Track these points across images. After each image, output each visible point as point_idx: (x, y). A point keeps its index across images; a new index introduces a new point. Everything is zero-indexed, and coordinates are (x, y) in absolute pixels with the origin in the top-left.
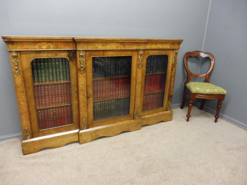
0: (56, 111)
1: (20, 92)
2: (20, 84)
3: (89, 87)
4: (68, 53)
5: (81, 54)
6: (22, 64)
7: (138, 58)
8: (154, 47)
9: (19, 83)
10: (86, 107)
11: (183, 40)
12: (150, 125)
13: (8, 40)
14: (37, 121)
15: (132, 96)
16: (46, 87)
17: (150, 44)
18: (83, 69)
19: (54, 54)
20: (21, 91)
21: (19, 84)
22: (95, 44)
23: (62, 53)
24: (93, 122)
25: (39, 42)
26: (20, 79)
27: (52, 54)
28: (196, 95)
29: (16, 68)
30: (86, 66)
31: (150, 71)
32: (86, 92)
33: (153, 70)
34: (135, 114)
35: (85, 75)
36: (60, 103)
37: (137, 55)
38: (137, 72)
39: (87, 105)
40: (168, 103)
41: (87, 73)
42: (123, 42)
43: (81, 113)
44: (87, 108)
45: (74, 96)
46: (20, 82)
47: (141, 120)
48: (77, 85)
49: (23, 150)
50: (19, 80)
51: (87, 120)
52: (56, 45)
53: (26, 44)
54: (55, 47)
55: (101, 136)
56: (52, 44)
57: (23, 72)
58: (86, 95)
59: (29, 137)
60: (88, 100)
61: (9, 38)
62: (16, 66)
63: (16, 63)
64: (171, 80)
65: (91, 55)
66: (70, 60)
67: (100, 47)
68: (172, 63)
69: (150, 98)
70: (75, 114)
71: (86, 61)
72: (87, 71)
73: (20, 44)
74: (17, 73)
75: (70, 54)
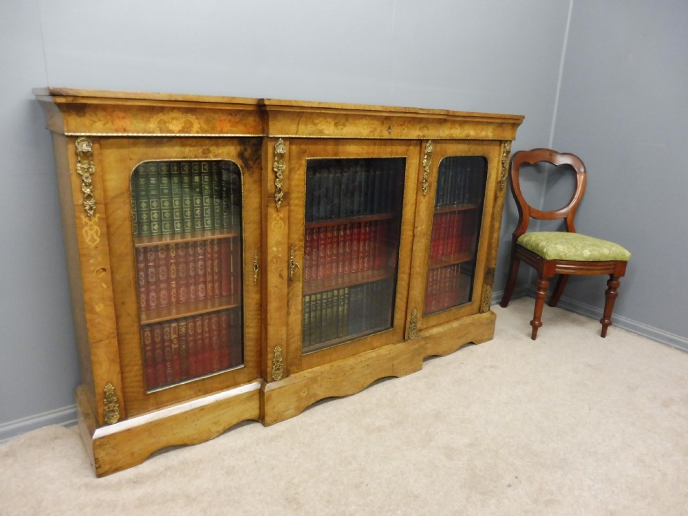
0: (187, 329)
1: (93, 271)
2: (96, 243)
3: (295, 251)
4: (240, 145)
5: (280, 150)
6: (104, 181)
7: (420, 163)
8: (458, 132)
9: (93, 240)
10: (284, 312)
11: (523, 117)
12: (441, 356)
13: (70, 100)
14: (140, 362)
15: (403, 273)
16: (162, 253)
17: (448, 125)
18: (282, 194)
19: (200, 151)
20: (97, 269)
21: (92, 245)
22: (316, 121)
23: (224, 146)
24: (301, 356)
25: (162, 109)
26: (96, 228)
27: (196, 149)
28: (557, 265)
29: (88, 191)
30: (290, 185)
32: (286, 264)
33: (445, 198)
34: (407, 326)
35: (287, 214)
36: (201, 305)
37: (418, 156)
38: (416, 204)
39: (288, 306)
40: (484, 290)
41: (292, 208)
42: (387, 117)
43: (271, 330)
44: (288, 313)
45: (251, 279)
46: (96, 238)
47: (423, 343)
48: (259, 245)
49: (96, 460)
50: (95, 230)
51: (285, 351)
52: (208, 121)
53: (121, 114)
54: (205, 127)
55: (322, 396)
56: (197, 118)
57: (106, 205)
58: (285, 274)
59: (117, 415)
60: (291, 288)
61: (72, 93)
62: (86, 185)
63: (87, 175)
64: (492, 227)
65: (304, 152)
66: (245, 169)
67: (329, 130)
68: (497, 178)
69: (435, 278)
70: (251, 335)
71: (290, 171)
72: (292, 202)
73: (104, 113)
74: (87, 208)
75: (246, 150)
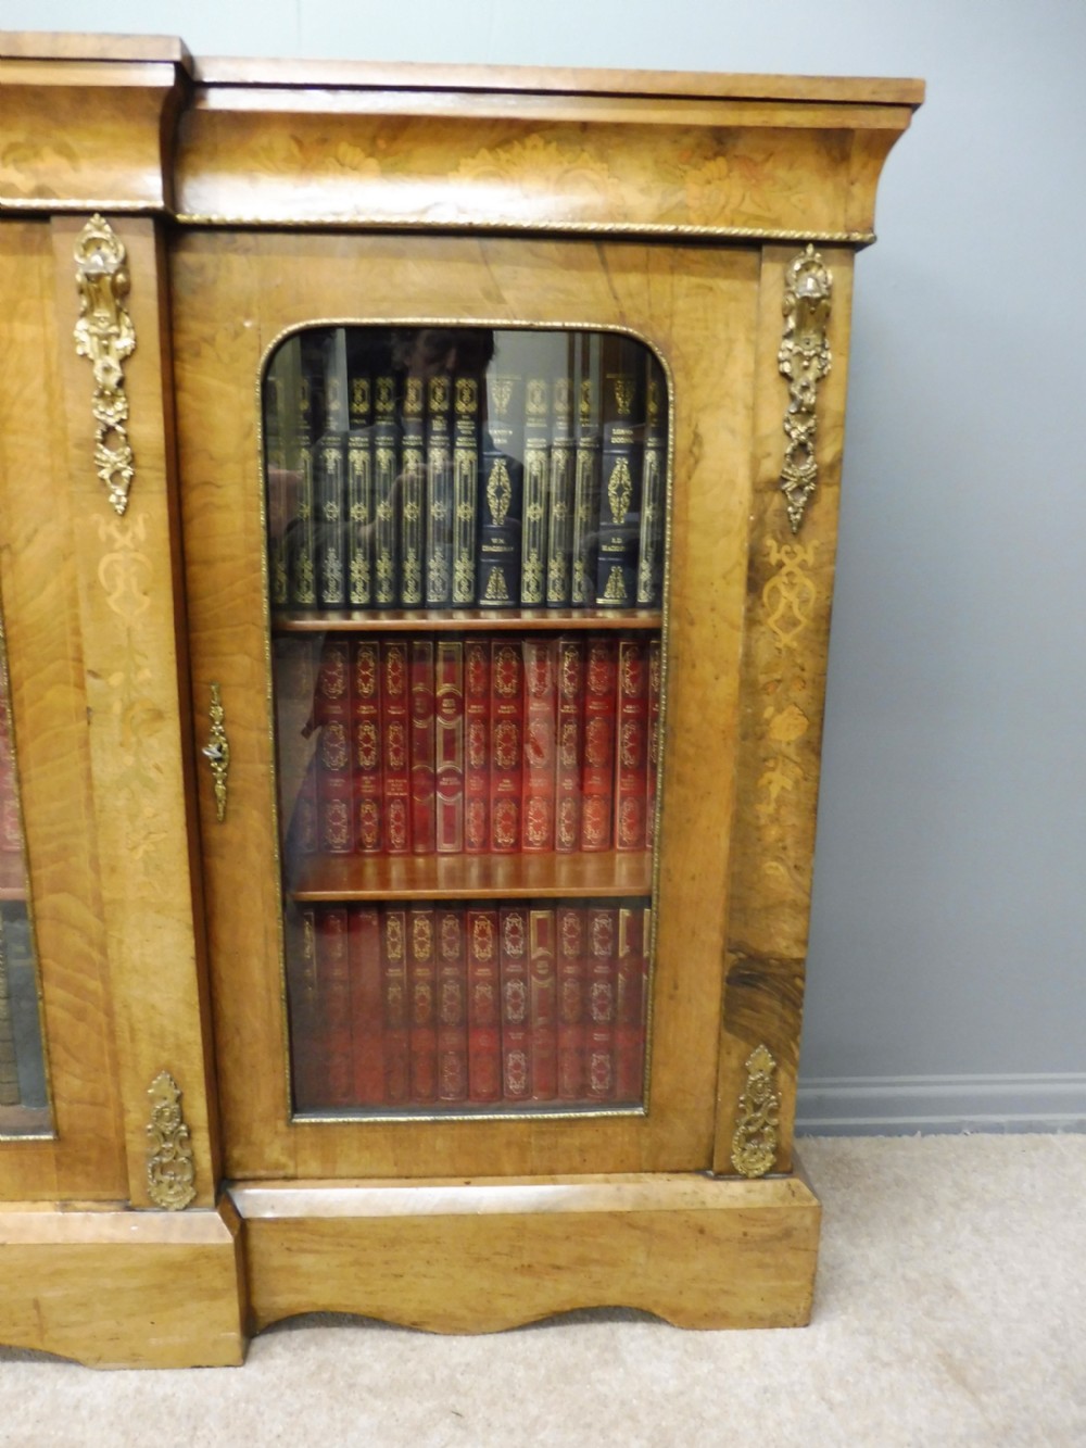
12: (414, 1327)
15: (64, 885)
31: (478, 586)
33: (529, 576)
37: (48, 304)
40: (732, 1062)
64: (750, 733)
68: (755, 462)
